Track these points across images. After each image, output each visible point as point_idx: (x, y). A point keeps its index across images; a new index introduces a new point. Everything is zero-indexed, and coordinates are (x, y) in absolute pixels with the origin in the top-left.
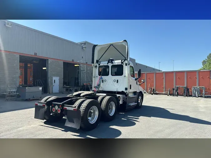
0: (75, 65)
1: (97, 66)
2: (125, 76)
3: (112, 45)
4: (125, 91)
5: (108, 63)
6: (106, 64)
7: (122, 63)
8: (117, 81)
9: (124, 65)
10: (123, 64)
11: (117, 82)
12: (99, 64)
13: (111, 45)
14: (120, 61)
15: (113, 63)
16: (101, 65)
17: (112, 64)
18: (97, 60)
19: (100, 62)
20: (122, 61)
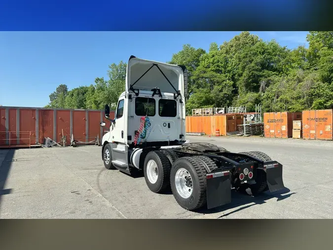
2: (179, 118)
3: (156, 65)
4: (179, 140)
5: (153, 95)
6: (150, 97)
7: (175, 98)
8: (169, 124)
9: (178, 102)
10: (176, 100)
11: (169, 127)
12: (137, 94)
13: (153, 65)
14: (173, 95)
15: (161, 96)
16: (140, 96)
17: (160, 98)
18: (131, 86)
19: (138, 90)
20: (174, 94)
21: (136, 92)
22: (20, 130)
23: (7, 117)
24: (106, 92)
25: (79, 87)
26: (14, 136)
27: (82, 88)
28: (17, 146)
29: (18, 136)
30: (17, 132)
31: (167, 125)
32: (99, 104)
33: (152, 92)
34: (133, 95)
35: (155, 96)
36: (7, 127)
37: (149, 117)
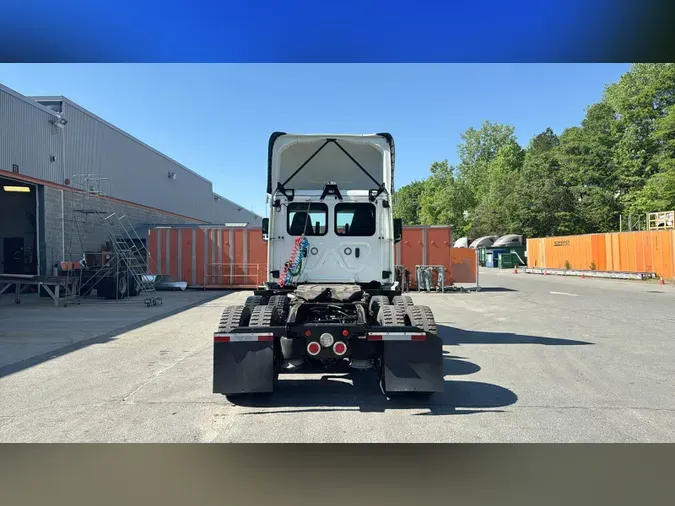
0: (7, 188)
1: (282, 201)
2: (381, 238)
3: (333, 140)
4: (383, 281)
5: (323, 197)
6: (317, 200)
7: (372, 198)
8: (357, 251)
9: (379, 207)
10: (373, 203)
11: (357, 255)
12: (290, 198)
13: (329, 140)
14: (366, 193)
15: (340, 197)
16: (297, 199)
17: (338, 201)
18: (279, 184)
19: (293, 191)
20: (370, 192)
21: (290, 194)
22: (248, 262)
23: (231, 242)
24: (450, 189)
25: (410, 183)
26: (238, 270)
27: (415, 185)
28: (241, 286)
29: (245, 271)
30: (244, 265)
31: (354, 252)
32: (439, 212)
33: (321, 192)
34: (283, 200)
35: (326, 197)
36: (231, 257)
37: (307, 237)
